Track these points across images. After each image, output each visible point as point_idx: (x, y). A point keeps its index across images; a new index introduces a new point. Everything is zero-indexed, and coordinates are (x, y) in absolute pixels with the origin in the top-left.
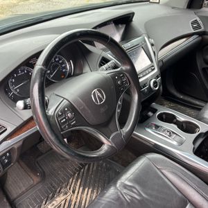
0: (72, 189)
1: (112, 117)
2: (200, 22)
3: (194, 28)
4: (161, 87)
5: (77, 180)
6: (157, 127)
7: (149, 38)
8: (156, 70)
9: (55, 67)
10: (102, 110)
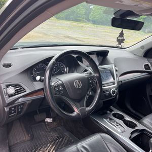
0: (48, 150)
1: (83, 98)
2: (150, 66)
3: (145, 68)
4: (118, 96)
5: (53, 146)
6: (111, 119)
7: (115, 66)
8: (116, 85)
9: (58, 68)
10: (78, 92)
